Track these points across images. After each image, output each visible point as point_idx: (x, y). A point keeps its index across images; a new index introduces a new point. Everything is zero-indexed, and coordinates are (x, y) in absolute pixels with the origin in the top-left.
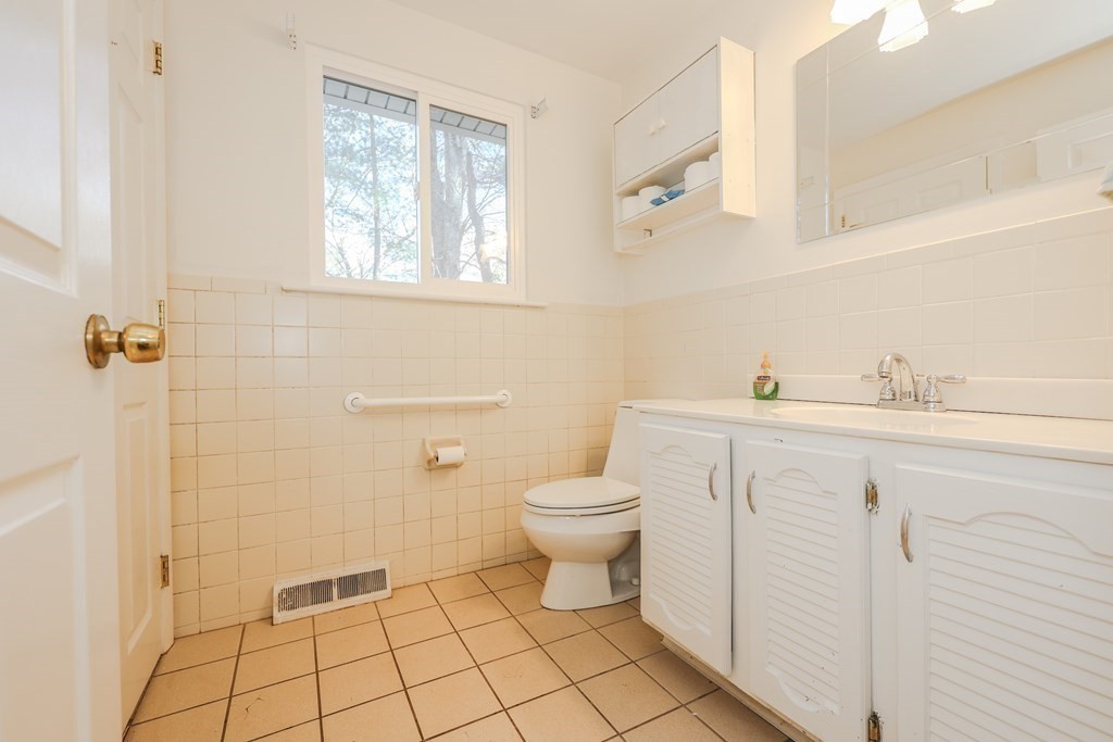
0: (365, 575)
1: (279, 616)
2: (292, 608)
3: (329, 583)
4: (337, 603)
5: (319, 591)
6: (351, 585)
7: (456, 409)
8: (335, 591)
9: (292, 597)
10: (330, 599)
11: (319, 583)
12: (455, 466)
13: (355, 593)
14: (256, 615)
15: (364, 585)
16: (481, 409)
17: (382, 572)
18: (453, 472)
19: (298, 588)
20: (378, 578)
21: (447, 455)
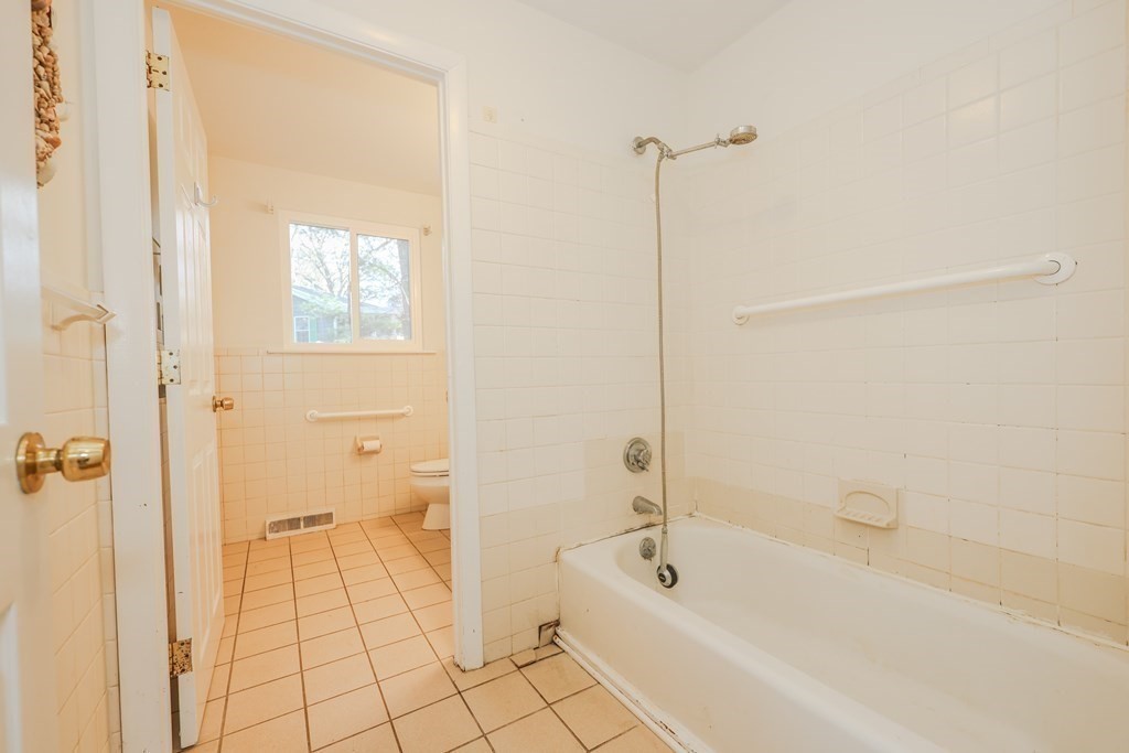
0: (320, 516)
1: (270, 536)
2: (277, 532)
3: (299, 519)
4: (303, 530)
5: (293, 523)
6: (312, 520)
7: (377, 418)
8: (302, 523)
9: (277, 526)
10: (299, 528)
11: (293, 519)
12: (375, 452)
13: (314, 525)
14: (255, 537)
15: (319, 521)
16: (393, 417)
17: (331, 514)
18: (375, 456)
19: (280, 522)
20: (328, 517)
21: (369, 445)
